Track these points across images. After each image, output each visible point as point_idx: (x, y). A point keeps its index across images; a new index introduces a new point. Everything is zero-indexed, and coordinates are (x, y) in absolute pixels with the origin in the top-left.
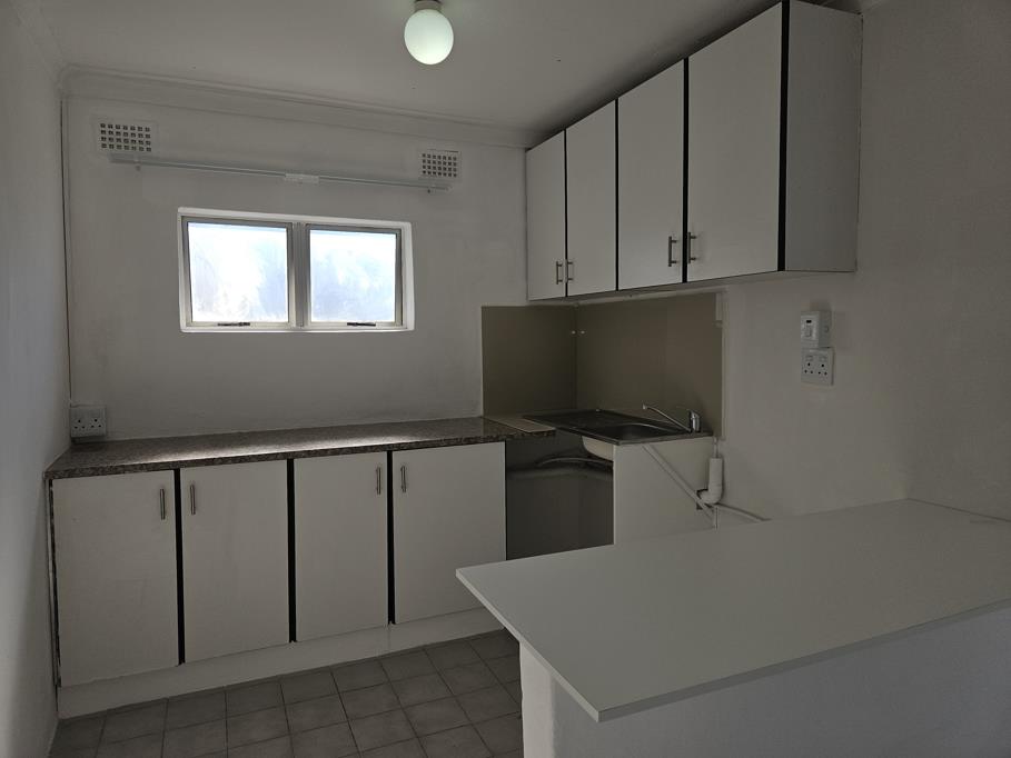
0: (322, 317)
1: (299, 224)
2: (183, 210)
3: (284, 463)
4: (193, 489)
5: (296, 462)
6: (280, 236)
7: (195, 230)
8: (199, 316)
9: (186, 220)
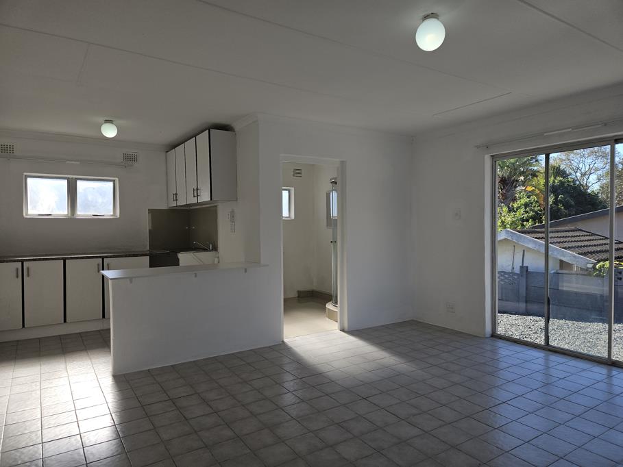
0: (81, 212)
1: (72, 178)
2: (25, 174)
3: (62, 261)
4: (28, 269)
5: (67, 261)
6: (65, 182)
7: (29, 181)
8: (30, 212)
9: (26, 177)
